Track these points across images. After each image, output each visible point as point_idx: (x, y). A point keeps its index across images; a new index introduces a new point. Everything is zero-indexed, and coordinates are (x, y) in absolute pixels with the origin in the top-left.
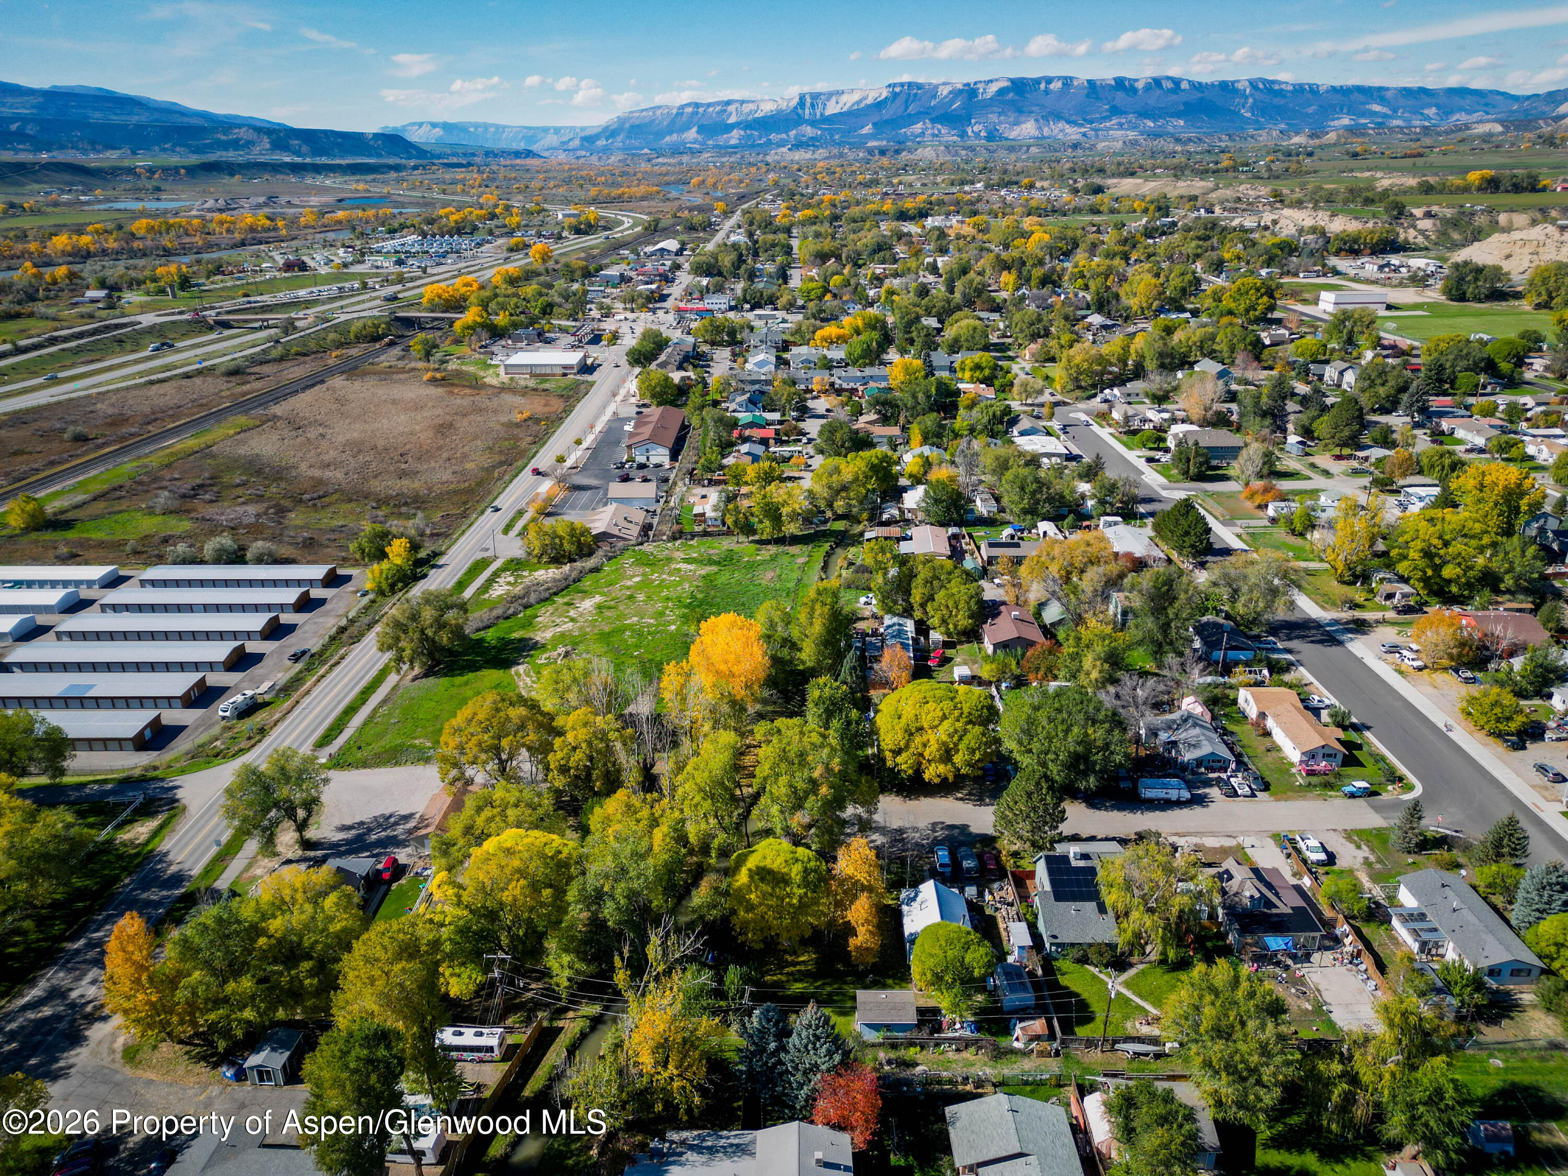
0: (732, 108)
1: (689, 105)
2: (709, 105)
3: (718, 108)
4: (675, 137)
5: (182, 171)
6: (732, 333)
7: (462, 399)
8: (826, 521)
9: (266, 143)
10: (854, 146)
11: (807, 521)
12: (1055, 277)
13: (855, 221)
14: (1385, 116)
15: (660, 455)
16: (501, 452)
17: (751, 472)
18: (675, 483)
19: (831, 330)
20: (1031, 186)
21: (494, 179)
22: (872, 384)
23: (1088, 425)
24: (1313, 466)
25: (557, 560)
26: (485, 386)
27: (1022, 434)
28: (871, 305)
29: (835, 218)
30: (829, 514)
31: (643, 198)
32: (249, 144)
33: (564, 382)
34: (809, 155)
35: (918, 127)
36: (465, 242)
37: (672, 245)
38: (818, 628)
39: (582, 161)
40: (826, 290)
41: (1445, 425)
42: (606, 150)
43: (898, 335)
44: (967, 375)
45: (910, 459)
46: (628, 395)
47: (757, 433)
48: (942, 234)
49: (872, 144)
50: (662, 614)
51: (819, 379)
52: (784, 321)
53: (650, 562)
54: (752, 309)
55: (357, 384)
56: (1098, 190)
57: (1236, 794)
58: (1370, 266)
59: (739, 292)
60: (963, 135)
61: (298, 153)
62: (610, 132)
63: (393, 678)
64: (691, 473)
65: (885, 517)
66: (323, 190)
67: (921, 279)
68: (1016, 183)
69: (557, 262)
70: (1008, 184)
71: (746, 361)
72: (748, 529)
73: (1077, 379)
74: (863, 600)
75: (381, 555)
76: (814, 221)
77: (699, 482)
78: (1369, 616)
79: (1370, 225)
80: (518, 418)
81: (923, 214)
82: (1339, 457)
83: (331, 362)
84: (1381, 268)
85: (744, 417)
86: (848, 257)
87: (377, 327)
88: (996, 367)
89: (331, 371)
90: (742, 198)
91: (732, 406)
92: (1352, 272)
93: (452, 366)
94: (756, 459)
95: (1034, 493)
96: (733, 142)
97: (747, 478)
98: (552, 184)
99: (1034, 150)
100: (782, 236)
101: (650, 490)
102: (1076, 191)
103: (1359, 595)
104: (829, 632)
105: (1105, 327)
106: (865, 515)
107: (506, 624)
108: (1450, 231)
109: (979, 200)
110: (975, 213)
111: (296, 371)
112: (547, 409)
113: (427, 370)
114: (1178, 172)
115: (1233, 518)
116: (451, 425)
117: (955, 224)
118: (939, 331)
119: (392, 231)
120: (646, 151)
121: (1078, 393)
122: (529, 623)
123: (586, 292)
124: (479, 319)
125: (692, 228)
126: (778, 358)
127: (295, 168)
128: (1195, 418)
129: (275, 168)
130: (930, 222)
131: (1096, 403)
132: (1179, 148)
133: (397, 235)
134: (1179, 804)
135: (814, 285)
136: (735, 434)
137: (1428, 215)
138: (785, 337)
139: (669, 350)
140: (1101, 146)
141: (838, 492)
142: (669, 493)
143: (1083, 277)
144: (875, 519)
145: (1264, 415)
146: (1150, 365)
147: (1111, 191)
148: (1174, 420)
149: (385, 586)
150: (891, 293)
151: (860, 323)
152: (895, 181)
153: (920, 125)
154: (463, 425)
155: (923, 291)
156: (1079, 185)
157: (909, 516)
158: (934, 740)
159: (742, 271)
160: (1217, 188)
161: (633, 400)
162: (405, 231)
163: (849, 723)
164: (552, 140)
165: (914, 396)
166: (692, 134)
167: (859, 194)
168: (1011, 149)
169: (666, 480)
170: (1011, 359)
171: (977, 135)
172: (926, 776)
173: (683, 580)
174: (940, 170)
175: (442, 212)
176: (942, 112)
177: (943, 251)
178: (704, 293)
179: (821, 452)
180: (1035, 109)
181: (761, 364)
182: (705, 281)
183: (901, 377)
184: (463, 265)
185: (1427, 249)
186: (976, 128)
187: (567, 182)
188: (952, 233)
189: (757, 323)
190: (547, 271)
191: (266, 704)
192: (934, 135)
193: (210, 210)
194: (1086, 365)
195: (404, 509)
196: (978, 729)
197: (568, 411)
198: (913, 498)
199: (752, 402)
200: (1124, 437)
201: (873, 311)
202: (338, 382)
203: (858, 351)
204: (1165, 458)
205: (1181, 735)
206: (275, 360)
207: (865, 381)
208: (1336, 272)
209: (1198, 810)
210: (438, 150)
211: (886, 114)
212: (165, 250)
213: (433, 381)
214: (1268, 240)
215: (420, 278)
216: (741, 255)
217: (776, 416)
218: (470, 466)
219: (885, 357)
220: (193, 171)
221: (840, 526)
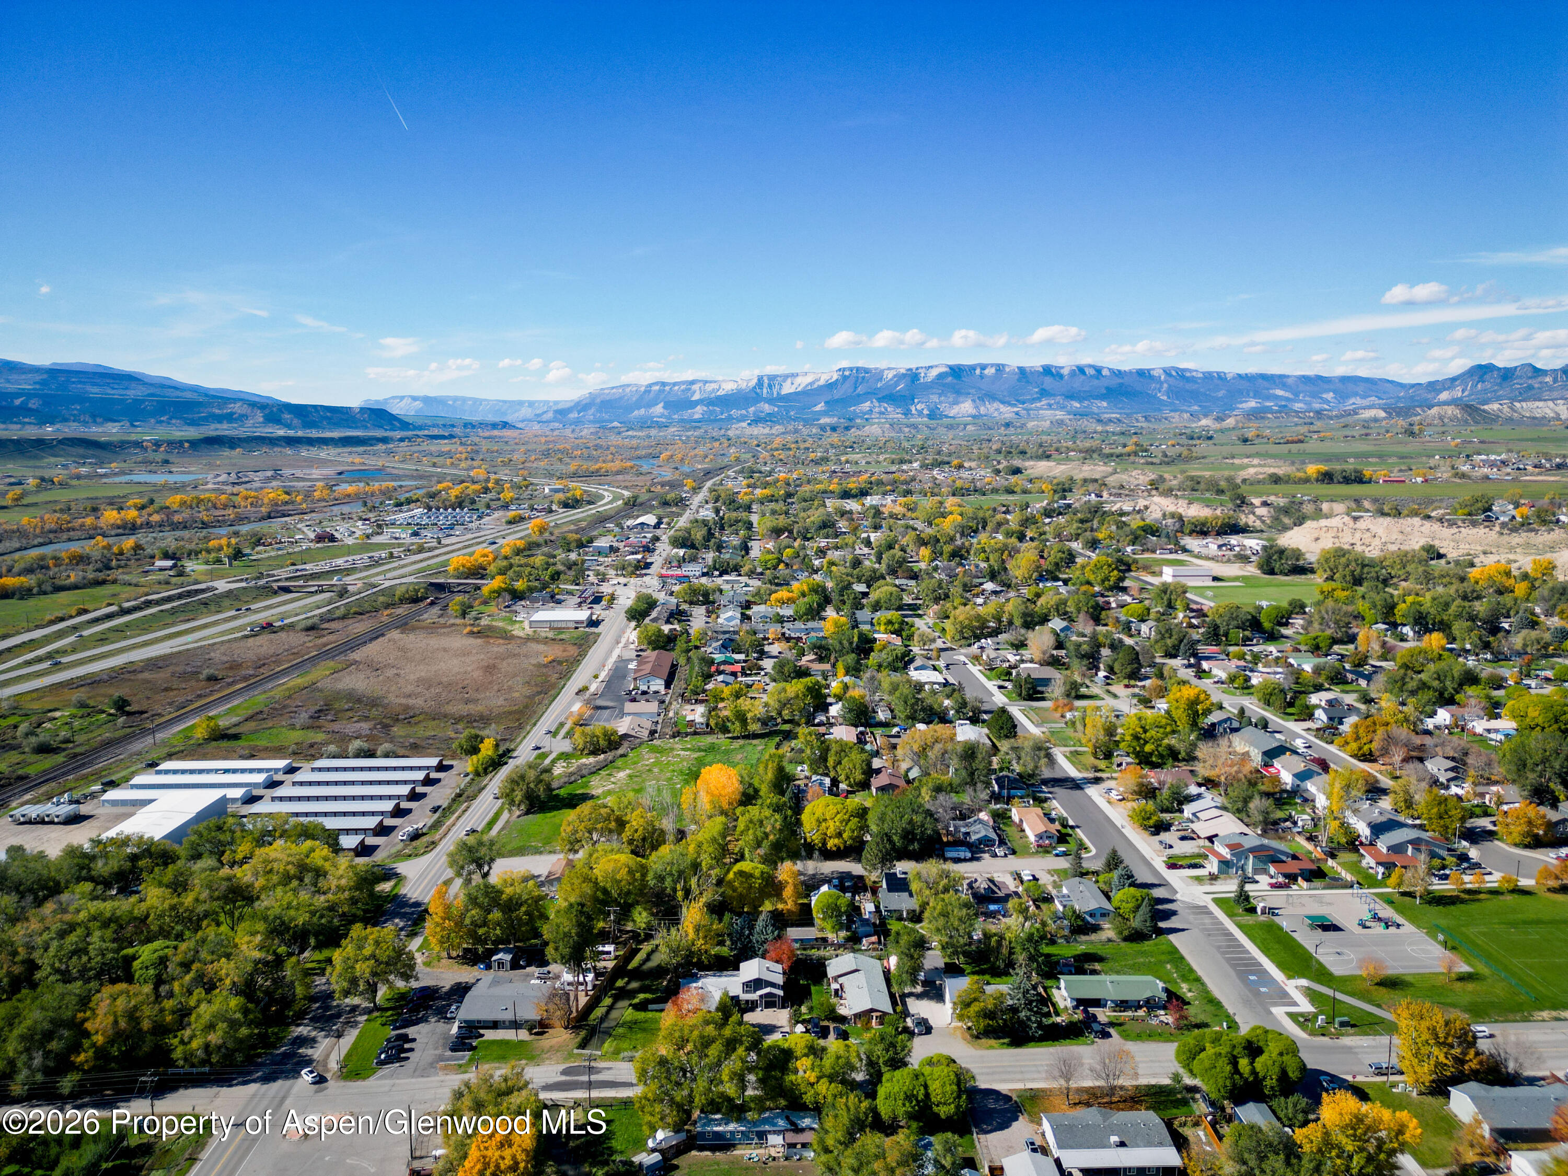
0: (696, 387)
1: (656, 384)
2: (675, 384)
3: (683, 387)
4: (642, 411)
5: (186, 445)
6: (706, 594)
7: (498, 647)
8: (777, 725)
9: (259, 417)
10: (806, 422)
11: (764, 723)
12: (963, 552)
13: (805, 501)
14: (1287, 399)
15: (658, 685)
16: (536, 685)
17: (727, 691)
18: (670, 703)
19: (783, 594)
20: (960, 467)
21: (477, 452)
22: (813, 634)
23: (965, 664)
24: (1108, 691)
25: (594, 753)
26: (513, 637)
27: (916, 669)
28: (816, 572)
29: (789, 495)
30: (779, 720)
31: (618, 473)
32: (243, 417)
33: (576, 633)
34: (767, 431)
35: (867, 405)
36: (465, 514)
37: (650, 519)
38: (770, 775)
39: (556, 433)
40: (780, 561)
41: (1205, 665)
42: (577, 422)
43: (835, 597)
44: (882, 628)
45: (835, 686)
46: (628, 643)
47: (728, 668)
48: (877, 512)
49: (824, 420)
50: (671, 779)
51: (773, 630)
52: (747, 585)
53: (660, 751)
54: (721, 575)
55: (412, 636)
56: (1017, 471)
57: (996, 856)
58: (1211, 545)
59: (710, 562)
60: (907, 413)
61: (289, 426)
62: (582, 406)
63: (505, 816)
64: (683, 696)
65: (817, 721)
66: (323, 463)
67: (858, 552)
68: (948, 463)
69: (551, 534)
70: (939, 464)
71: (718, 617)
72: (725, 730)
73: (961, 632)
74: (799, 768)
75: (475, 750)
76: (772, 499)
77: (689, 701)
78: (1104, 775)
79: (1218, 512)
80: (546, 660)
81: (863, 493)
82: (1127, 686)
83: (385, 619)
84: (1220, 547)
85: (718, 657)
86: (799, 532)
87: (417, 591)
88: (902, 623)
89: (388, 627)
90: (708, 474)
91: (709, 650)
92: (1197, 550)
93: (484, 622)
94: (727, 684)
95: (912, 705)
96: (697, 416)
97: (724, 695)
98: (533, 458)
99: (969, 428)
100: (744, 515)
101: (653, 707)
102: (998, 472)
103: (1102, 764)
104: (777, 778)
105: (995, 593)
106: (803, 720)
107: (571, 786)
108: (1281, 516)
109: (913, 479)
110: (908, 493)
111: (359, 627)
112: (565, 654)
113: (465, 626)
114: (1089, 454)
115: (1043, 722)
116: (494, 666)
117: (890, 504)
118: (865, 594)
119: (399, 505)
120: (616, 424)
121: (963, 642)
122: (586, 785)
123: (584, 561)
124: (503, 585)
125: (666, 504)
126: (743, 614)
127: (291, 442)
128: (1036, 659)
129: (272, 442)
130: (869, 501)
131: (975, 649)
132: (1099, 428)
133: (405, 508)
134: (965, 860)
135: (770, 557)
136: (713, 669)
137: (1265, 504)
138: (747, 598)
139: (659, 609)
140: (1030, 425)
141: (785, 705)
142: (667, 710)
143: (985, 551)
144: (810, 722)
145: (1083, 657)
146: (1018, 622)
147: (1029, 472)
148: (1022, 661)
149: (480, 769)
150: (831, 563)
151: (805, 588)
152: (843, 459)
153: (868, 404)
154: (504, 666)
155: (857, 563)
156: (1000, 467)
157: (832, 721)
158: (832, 827)
159: (711, 543)
160: (1115, 472)
161: (632, 646)
162: (412, 506)
163: (786, 818)
164: (526, 412)
165: (841, 643)
166: (659, 409)
167: (811, 471)
168: (950, 427)
169: (663, 702)
170: (920, 616)
171: (920, 413)
172: (828, 847)
173: (683, 760)
174: (882, 449)
175: (440, 487)
176: (886, 392)
177: (877, 527)
178: (682, 562)
179: (775, 681)
180: (972, 391)
181: (729, 619)
182: (681, 552)
183: (832, 630)
184: (470, 536)
185: (1262, 531)
186: (919, 407)
187: (547, 454)
188: (886, 511)
189: (725, 587)
190: (546, 542)
191: (424, 834)
192: (881, 413)
193: (223, 483)
194: (967, 622)
195: (475, 724)
196: (856, 819)
197: (582, 654)
198: (834, 710)
199: (724, 647)
200: (988, 672)
201: (818, 578)
202: (395, 634)
203: (803, 609)
204: (1009, 685)
205: (972, 829)
206: (339, 618)
207: (808, 631)
208: (1185, 550)
209: (975, 863)
210: (420, 422)
211: (837, 394)
212: (203, 523)
213: (471, 633)
214: (1135, 523)
215: (436, 548)
216: (710, 529)
217: (742, 657)
218: (516, 695)
219: (823, 614)
220: (195, 444)
221: (787, 727)
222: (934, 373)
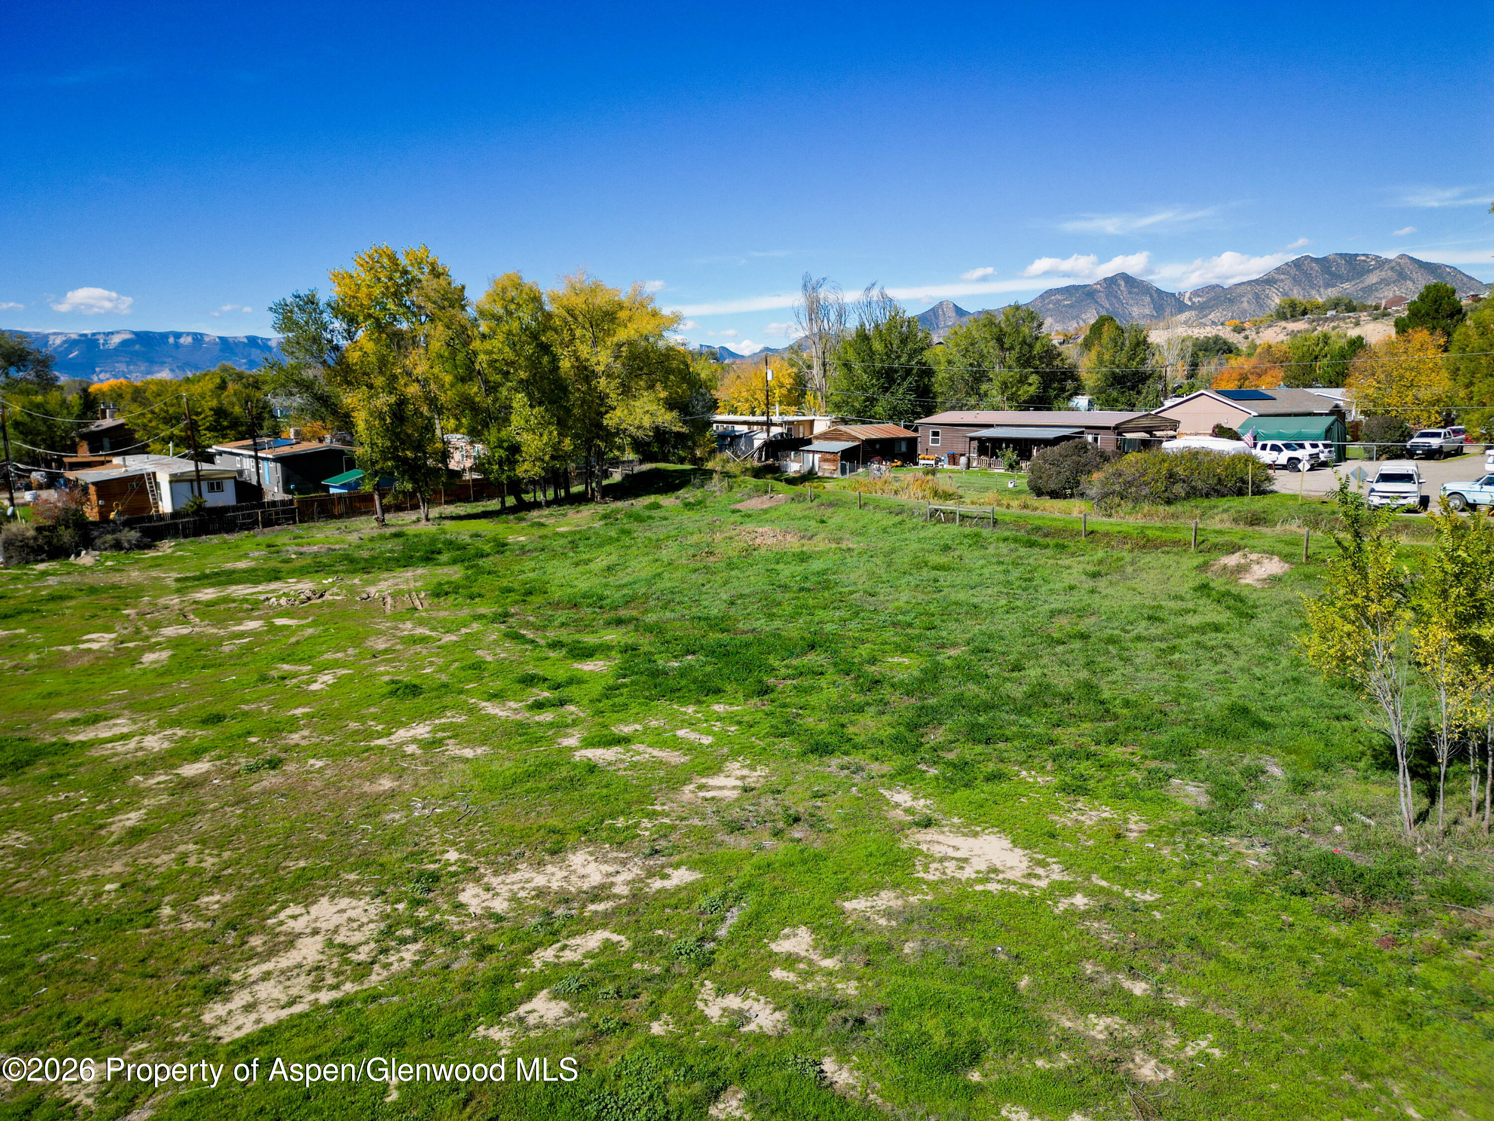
180: (169, 360)
222: (116, 340)
